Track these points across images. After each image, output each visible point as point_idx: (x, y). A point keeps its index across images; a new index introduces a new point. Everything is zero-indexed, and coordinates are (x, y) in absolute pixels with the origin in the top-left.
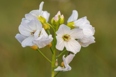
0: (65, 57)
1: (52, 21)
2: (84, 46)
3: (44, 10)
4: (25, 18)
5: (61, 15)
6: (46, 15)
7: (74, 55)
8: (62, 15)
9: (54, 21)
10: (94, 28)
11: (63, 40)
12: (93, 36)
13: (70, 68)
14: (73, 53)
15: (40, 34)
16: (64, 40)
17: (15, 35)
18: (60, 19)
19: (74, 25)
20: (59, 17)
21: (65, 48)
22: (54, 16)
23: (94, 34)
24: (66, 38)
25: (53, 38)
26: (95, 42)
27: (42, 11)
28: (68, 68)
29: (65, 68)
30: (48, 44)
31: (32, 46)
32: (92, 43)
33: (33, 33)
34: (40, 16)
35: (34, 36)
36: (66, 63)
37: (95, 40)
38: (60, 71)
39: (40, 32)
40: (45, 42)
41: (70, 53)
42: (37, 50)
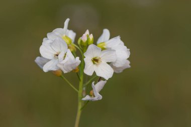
0: (95, 84)
1: (79, 42)
2: (117, 72)
3: (69, 28)
4: (47, 37)
5: (90, 34)
6: (72, 35)
7: (105, 82)
8: (92, 35)
9: (81, 41)
10: (129, 49)
11: (92, 63)
12: (128, 59)
13: (101, 97)
14: (104, 79)
15: (65, 57)
16: (94, 63)
17: (35, 59)
18: (88, 39)
19: (105, 47)
20: (87, 36)
21: (95, 73)
22: (81, 35)
23: (129, 57)
24: (95, 60)
25: (80, 61)
26: (130, 66)
27: (68, 30)
28: (98, 97)
29: (94, 96)
30: (74, 68)
31: (55, 70)
32: (126, 67)
33: (57, 55)
34: (64, 35)
35: (58, 58)
36: (95, 91)
37: (130, 65)
38: (89, 101)
39: (65, 54)
40: (71, 65)
41: (100, 79)
42: (61, 76)
